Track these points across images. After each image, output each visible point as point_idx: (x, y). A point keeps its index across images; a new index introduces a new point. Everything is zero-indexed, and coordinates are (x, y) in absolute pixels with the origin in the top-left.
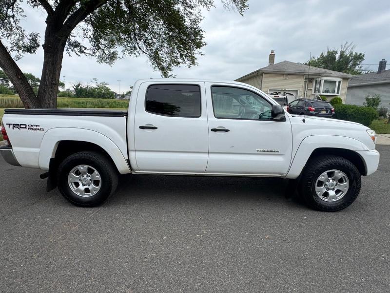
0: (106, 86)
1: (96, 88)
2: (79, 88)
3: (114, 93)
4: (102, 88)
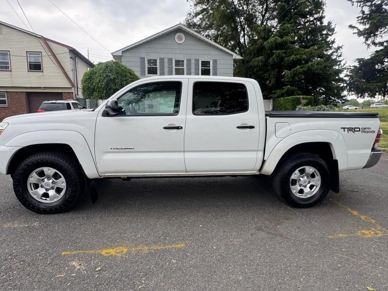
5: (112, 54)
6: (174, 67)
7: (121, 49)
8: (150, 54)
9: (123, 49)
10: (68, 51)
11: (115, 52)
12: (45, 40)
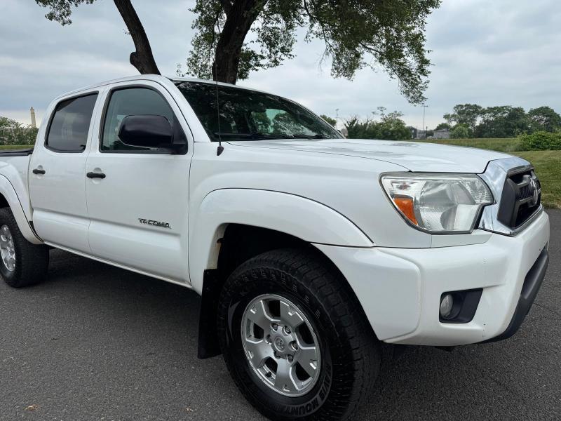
0: (398, 117)
1: (381, 124)
2: (354, 125)
3: (413, 129)
4: (391, 122)
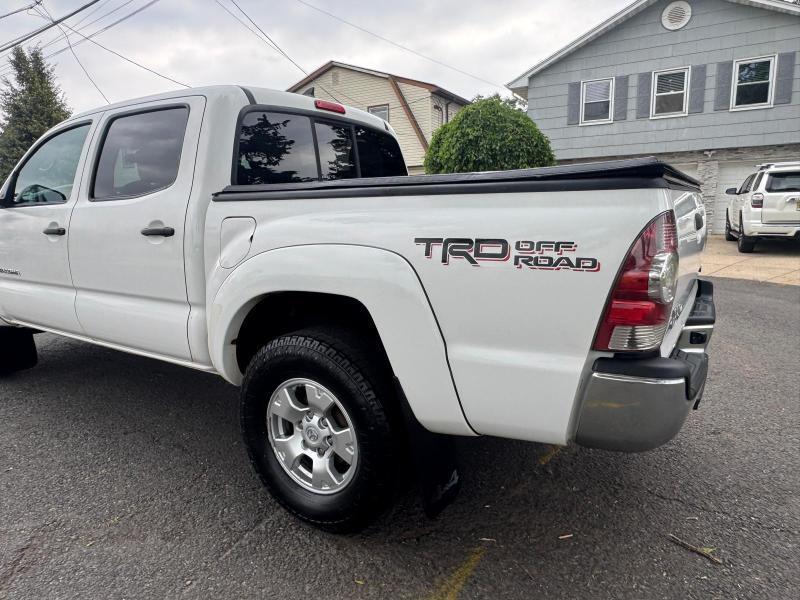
5: (508, 86)
6: (654, 94)
7: (527, 73)
8: (593, 71)
9: (529, 72)
10: (430, 94)
11: (515, 81)
12: (395, 81)
